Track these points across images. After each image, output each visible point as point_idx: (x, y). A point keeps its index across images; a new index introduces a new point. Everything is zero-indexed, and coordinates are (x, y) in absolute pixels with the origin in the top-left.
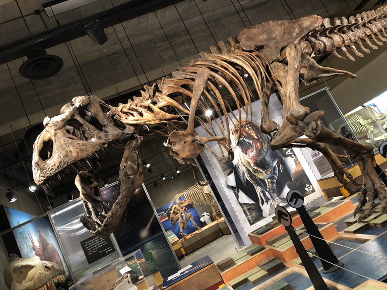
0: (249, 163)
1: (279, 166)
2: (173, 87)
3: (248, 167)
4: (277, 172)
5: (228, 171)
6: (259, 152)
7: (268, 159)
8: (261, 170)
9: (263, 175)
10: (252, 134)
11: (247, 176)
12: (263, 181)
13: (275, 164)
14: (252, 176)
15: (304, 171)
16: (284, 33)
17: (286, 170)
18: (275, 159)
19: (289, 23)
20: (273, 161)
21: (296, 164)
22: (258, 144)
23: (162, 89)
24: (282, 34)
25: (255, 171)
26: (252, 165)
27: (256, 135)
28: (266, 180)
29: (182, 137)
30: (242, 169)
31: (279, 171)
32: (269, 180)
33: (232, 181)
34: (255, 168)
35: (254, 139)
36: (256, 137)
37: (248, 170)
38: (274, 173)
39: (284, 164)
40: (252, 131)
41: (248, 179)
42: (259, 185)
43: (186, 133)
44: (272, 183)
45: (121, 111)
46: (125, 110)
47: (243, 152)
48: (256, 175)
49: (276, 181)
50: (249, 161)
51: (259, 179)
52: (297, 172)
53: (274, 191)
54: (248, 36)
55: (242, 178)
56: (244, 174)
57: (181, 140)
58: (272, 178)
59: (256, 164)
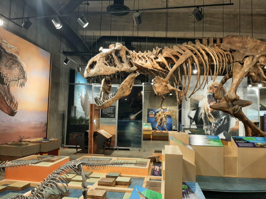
0: (208, 109)
1: (225, 120)
2: (169, 54)
3: (206, 111)
4: (222, 122)
5: (193, 108)
8: (213, 117)
9: (213, 120)
11: (203, 116)
12: (211, 124)
13: (223, 117)
14: (205, 117)
15: (238, 130)
16: (254, 48)
17: (228, 125)
18: (225, 115)
19: (260, 43)
20: (223, 115)
21: (236, 124)
23: (164, 52)
24: (252, 47)
25: (209, 116)
26: (209, 112)
28: (212, 124)
29: (161, 81)
30: (202, 111)
31: (224, 122)
32: (214, 125)
33: (193, 114)
34: (210, 114)
37: (205, 114)
38: (220, 122)
39: (229, 120)
41: (202, 118)
43: (164, 80)
44: (215, 127)
45: (138, 56)
46: (140, 56)
47: (208, 102)
48: (208, 118)
49: (218, 127)
51: (209, 121)
52: (233, 129)
53: (214, 132)
54: (230, 41)
55: (199, 116)
56: (201, 114)
57: (160, 82)
58: (217, 124)
59: (212, 112)
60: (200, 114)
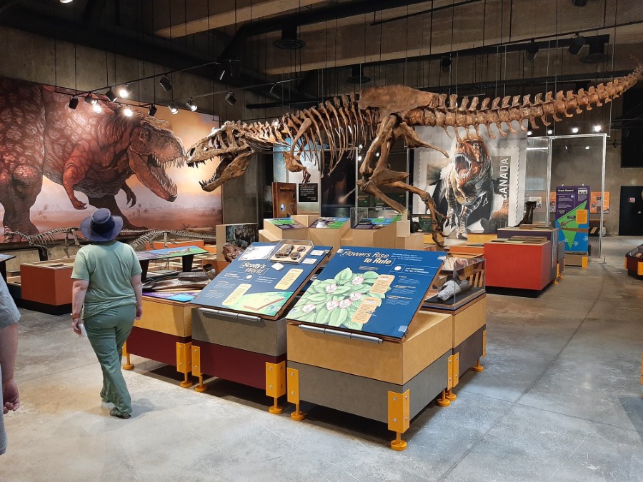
0: (456, 182)
1: (484, 199)
3: (453, 186)
4: (479, 203)
5: (431, 181)
6: (473, 176)
7: (477, 187)
8: (464, 195)
9: (463, 201)
10: (476, 155)
11: (447, 194)
12: (460, 206)
13: (481, 195)
14: (451, 196)
15: (507, 216)
17: (490, 206)
18: (485, 191)
20: (481, 192)
21: (503, 205)
22: (476, 168)
25: (458, 193)
26: (458, 186)
27: (480, 157)
28: (463, 206)
30: (446, 185)
32: (466, 208)
33: (431, 190)
34: (459, 189)
35: (475, 160)
36: (478, 160)
37: (451, 189)
38: (475, 204)
40: (478, 152)
41: (446, 197)
42: (454, 207)
44: (467, 211)
47: (456, 169)
48: (456, 197)
49: (472, 211)
50: (457, 180)
51: (457, 202)
53: (464, 220)
56: (445, 191)
58: (470, 207)
59: (463, 187)
60: (442, 190)
